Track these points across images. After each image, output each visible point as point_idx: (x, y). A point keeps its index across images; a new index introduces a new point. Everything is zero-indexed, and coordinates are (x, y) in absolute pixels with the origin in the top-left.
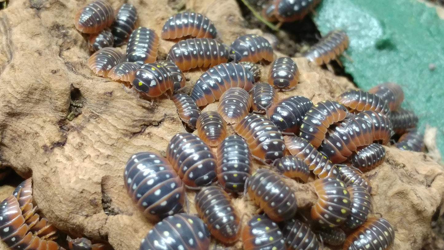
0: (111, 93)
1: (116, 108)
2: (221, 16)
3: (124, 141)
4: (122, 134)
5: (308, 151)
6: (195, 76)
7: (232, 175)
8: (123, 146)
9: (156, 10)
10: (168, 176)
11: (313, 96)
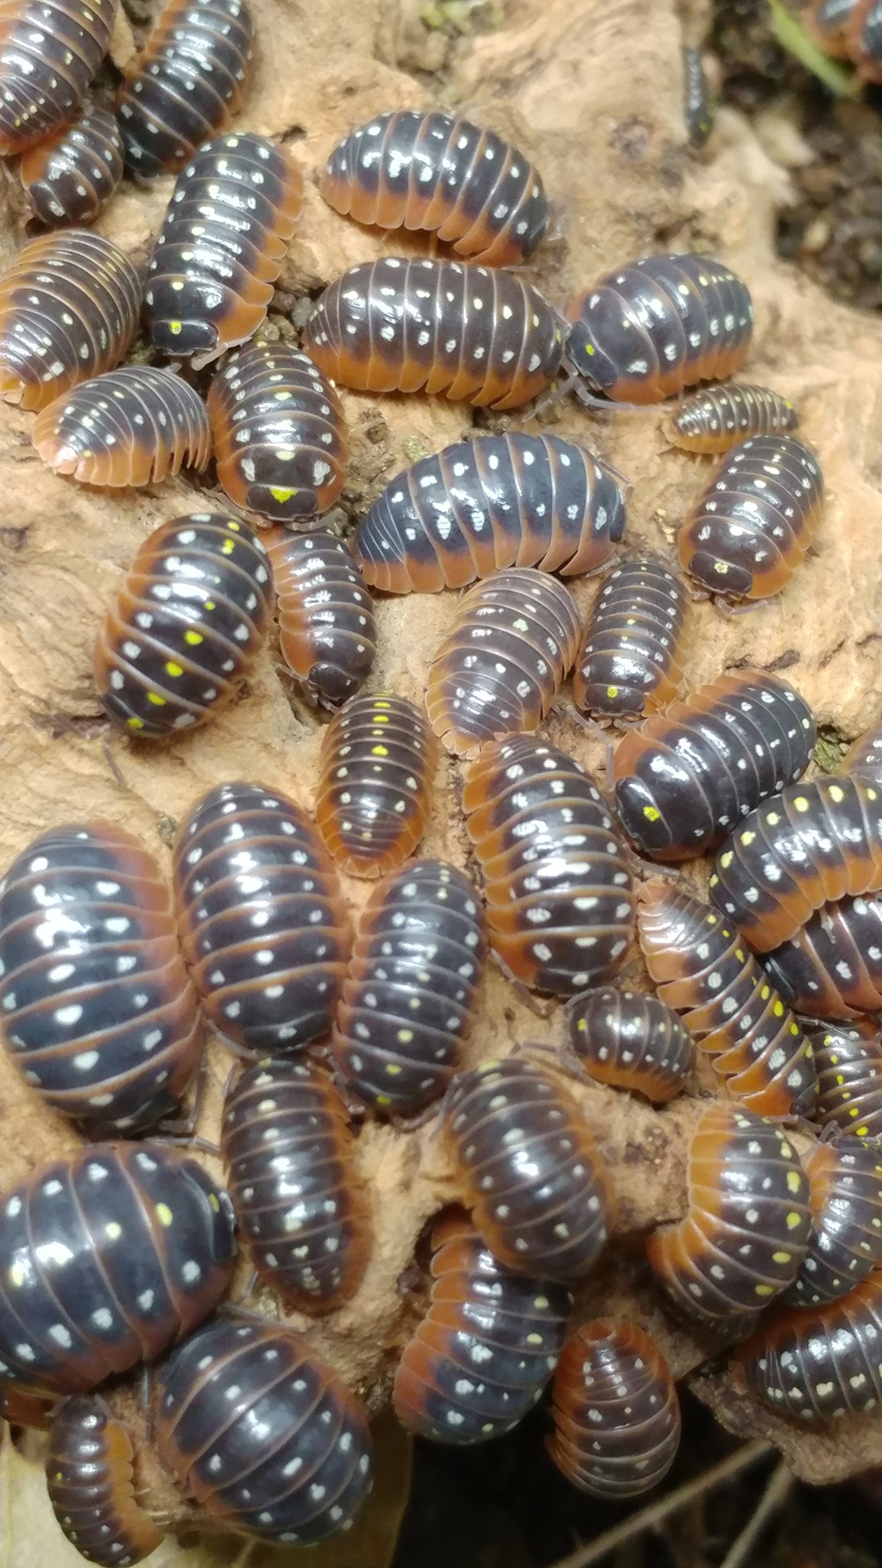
0: (21, 533)
1: (28, 599)
2: (596, 115)
3: (29, 742)
4: (27, 714)
5: (715, 981)
6: (402, 423)
7: (382, 1063)
8: (22, 759)
9: (334, 44)
10: (141, 1000)
11: (835, 647)
